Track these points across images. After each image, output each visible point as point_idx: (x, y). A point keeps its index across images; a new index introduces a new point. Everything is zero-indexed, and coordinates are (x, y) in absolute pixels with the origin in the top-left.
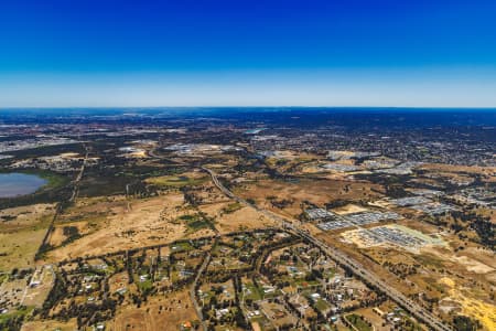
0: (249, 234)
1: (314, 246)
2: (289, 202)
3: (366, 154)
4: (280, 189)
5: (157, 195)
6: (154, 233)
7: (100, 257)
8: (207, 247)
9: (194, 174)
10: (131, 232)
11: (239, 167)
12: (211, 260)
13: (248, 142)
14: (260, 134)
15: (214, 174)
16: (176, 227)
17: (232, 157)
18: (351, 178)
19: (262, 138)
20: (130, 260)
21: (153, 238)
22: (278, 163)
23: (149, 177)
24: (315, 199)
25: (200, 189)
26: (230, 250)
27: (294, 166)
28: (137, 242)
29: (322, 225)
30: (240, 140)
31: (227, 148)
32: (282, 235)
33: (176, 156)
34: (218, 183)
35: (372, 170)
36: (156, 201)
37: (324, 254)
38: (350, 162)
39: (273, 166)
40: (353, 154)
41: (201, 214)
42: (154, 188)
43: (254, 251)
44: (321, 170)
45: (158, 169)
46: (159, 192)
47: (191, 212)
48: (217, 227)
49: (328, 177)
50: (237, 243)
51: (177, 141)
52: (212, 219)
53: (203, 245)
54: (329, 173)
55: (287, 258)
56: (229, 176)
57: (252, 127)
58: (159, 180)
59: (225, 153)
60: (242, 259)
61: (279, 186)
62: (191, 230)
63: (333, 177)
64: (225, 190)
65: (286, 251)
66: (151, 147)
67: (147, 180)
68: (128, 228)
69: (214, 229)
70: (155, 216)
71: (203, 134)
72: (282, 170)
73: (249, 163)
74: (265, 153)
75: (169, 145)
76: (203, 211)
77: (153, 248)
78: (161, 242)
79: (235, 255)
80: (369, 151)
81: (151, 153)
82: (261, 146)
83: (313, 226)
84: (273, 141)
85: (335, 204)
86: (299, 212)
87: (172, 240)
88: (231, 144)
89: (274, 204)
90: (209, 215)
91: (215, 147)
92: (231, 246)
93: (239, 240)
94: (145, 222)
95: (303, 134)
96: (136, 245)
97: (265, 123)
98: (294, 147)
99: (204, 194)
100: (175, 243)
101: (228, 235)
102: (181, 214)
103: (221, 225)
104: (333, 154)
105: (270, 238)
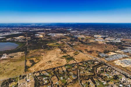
0: (86, 62)
1: (109, 66)
2: (92, 51)
3: (105, 36)
4: (87, 47)
5: (52, 49)
6: (57, 62)
7: (45, 71)
8: (76, 67)
9: (59, 42)
10: (50, 62)
11: (71, 40)
12: (80, 72)
13: (70, 32)
14: (72, 30)
15: (65, 43)
16: (63, 60)
17: (68, 37)
18: (105, 43)
19: (73, 32)
20: (54, 71)
21: (58, 63)
22: (82, 39)
23: (47, 43)
24: (99, 50)
25: (64, 47)
26: (84, 68)
27: (87, 40)
28: (53, 65)
29: (106, 59)
30: (67, 32)
31: (65, 34)
32: (96, 62)
33: (52, 37)
34: (68, 45)
35: (109, 41)
36: (52, 51)
37: (114, 69)
38: (101, 38)
39: (81, 40)
40: (101, 36)
41: (68, 55)
42: (51, 47)
43: (91, 68)
44: (95, 41)
45: (49, 41)
46: (52, 48)
47: (65, 55)
48: (75, 60)
49: (98, 43)
50: (85, 65)
51: (50, 33)
52: (72, 57)
53: (75, 66)
54: (97, 42)
55: (103, 71)
56: (70, 43)
57: (69, 28)
58: (51, 44)
59: (65, 36)
60: (89, 71)
61: (86, 46)
62: (68, 61)
63: (100, 43)
64: (71, 47)
65: (101, 68)
66: (43, 34)
67: (47, 44)
68: (49, 60)
69: (75, 61)
70: (55, 56)
71: (56, 30)
72: (84, 41)
73: (74, 39)
74: (76, 36)
75: (48, 34)
76: (68, 54)
77: (60, 67)
78: (61, 65)
79: (86, 70)
80: (105, 35)
81: (44, 36)
82: (74, 34)
83: (104, 59)
84: (77, 32)
85: (106, 52)
86: (97, 54)
87: (64, 64)
88: (65, 33)
89: (88, 52)
90: (71, 56)
91: (61, 34)
92: (83, 66)
93: (84, 64)
94: (53, 58)
95: (84, 30)
96: (54, 66)
97: (71, 27)
98: (84, 34)
99: (66, 49)
100: (66, 65)
101: (80, 63)
102: (62, 55)
103: (76, 59)
104: (95, 36)
105: (93, 63)
